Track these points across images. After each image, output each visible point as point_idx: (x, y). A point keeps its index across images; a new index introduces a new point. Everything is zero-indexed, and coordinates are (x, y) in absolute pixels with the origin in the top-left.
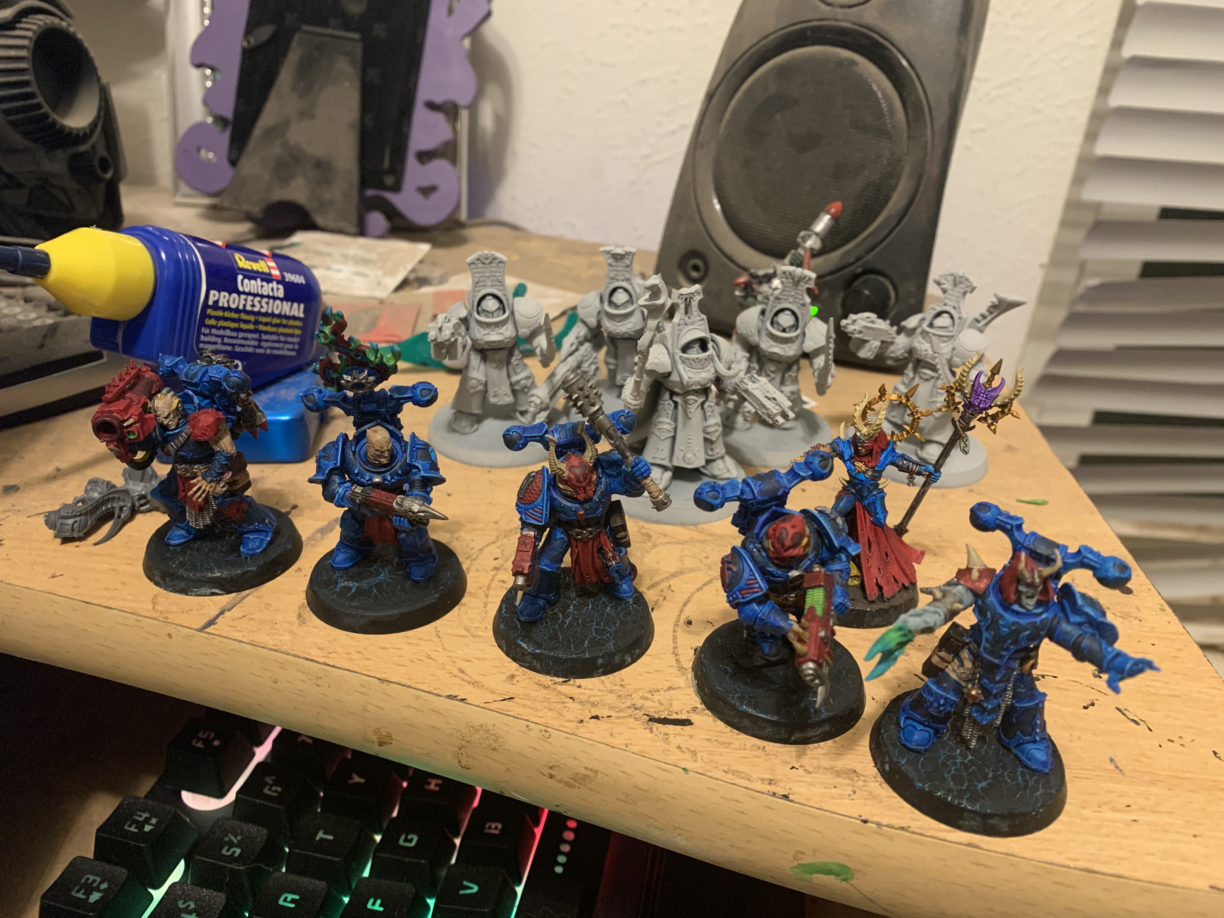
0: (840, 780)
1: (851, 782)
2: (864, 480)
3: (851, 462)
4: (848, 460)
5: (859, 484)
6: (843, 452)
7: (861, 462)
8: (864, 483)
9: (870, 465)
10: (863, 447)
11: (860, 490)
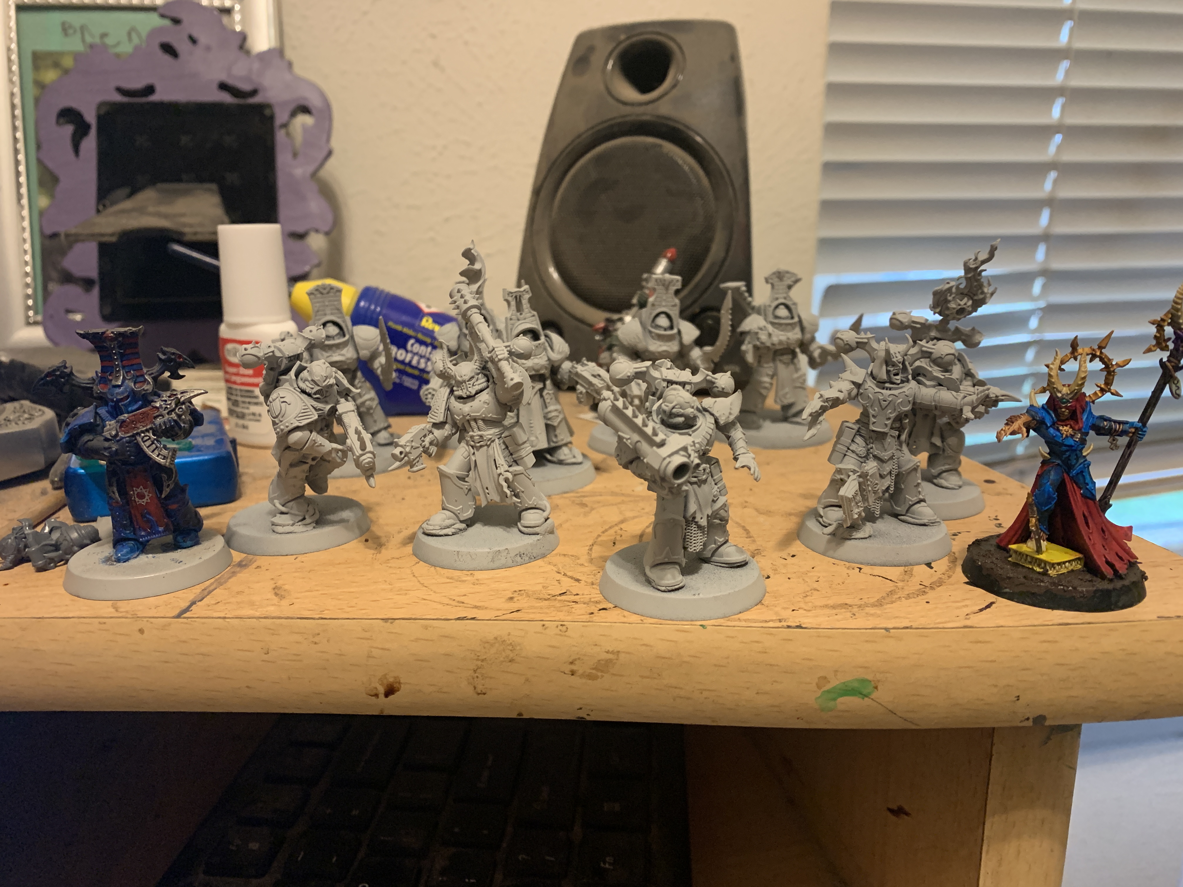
2: (1073, 444)
3: (1054, 429)
4: (1051, 426)
5: (1067, 451)
6: (1044, 418)
7: (1066, 426)
8: (1073, 448)
9: (1077, 427)
10: (1066, 408)
11: (1068, 458)
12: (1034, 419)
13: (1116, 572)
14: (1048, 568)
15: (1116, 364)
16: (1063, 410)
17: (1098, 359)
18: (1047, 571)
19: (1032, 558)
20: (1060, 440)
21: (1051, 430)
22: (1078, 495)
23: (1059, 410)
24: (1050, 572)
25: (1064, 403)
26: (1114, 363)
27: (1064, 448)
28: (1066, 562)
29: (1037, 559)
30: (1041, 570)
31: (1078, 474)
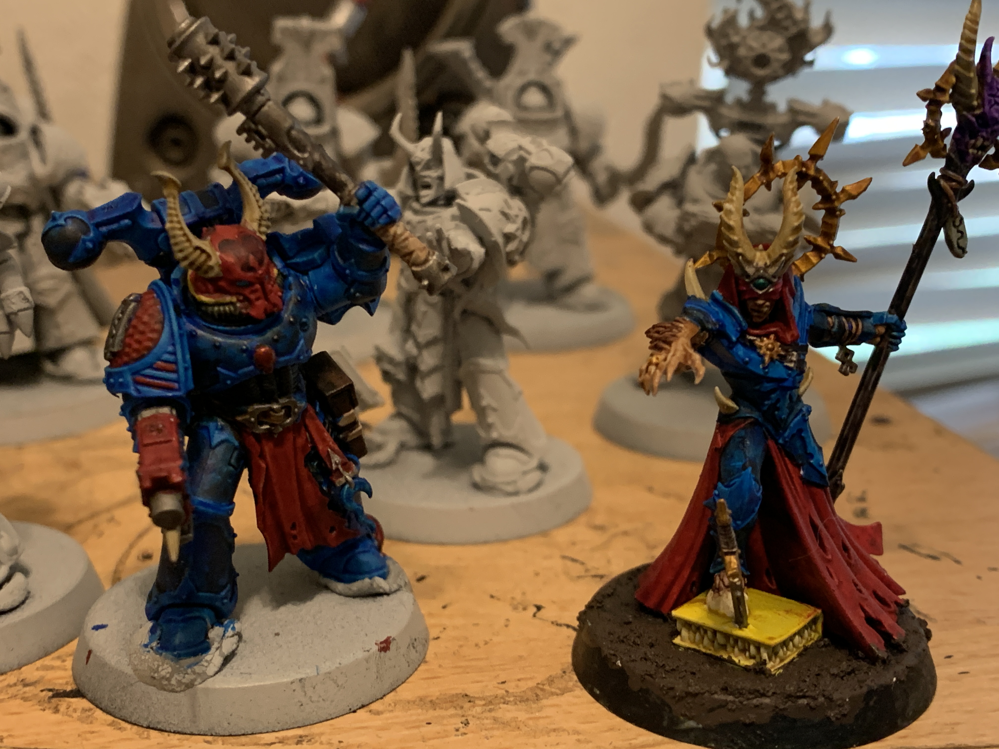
0: (438, 712)
1: (460, 712)
2: (785, 376)
3: (744, 345)
4: (738, 341)
5: (773, 391)
6: (722, 326)
7: (767, 336)
8: (786, 384)
9: (788, 337)
10: (766, 296)
11: (774, 407)
12: (704, 328)
13: (887, 637)
14: (765, 656)
15: (843, 190)
16: (760, 302)
17: (809, 183)
18: (764, 663)
19: (727, 636)
20: (759, 369)
21: (740, 351)
22: (797, 481)
23: (750, 304)
24: (769, 665)
25: (761, 287)
26: (838, 190)
27: (768, 386)
28: (795, 635)
29: (737, 639)
30: (750, 663)
31: (793, 436)
